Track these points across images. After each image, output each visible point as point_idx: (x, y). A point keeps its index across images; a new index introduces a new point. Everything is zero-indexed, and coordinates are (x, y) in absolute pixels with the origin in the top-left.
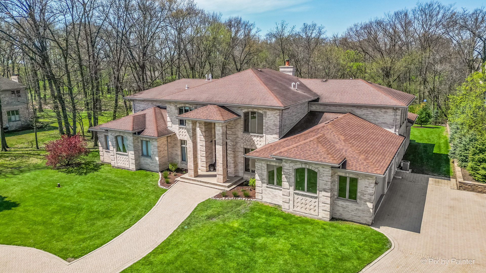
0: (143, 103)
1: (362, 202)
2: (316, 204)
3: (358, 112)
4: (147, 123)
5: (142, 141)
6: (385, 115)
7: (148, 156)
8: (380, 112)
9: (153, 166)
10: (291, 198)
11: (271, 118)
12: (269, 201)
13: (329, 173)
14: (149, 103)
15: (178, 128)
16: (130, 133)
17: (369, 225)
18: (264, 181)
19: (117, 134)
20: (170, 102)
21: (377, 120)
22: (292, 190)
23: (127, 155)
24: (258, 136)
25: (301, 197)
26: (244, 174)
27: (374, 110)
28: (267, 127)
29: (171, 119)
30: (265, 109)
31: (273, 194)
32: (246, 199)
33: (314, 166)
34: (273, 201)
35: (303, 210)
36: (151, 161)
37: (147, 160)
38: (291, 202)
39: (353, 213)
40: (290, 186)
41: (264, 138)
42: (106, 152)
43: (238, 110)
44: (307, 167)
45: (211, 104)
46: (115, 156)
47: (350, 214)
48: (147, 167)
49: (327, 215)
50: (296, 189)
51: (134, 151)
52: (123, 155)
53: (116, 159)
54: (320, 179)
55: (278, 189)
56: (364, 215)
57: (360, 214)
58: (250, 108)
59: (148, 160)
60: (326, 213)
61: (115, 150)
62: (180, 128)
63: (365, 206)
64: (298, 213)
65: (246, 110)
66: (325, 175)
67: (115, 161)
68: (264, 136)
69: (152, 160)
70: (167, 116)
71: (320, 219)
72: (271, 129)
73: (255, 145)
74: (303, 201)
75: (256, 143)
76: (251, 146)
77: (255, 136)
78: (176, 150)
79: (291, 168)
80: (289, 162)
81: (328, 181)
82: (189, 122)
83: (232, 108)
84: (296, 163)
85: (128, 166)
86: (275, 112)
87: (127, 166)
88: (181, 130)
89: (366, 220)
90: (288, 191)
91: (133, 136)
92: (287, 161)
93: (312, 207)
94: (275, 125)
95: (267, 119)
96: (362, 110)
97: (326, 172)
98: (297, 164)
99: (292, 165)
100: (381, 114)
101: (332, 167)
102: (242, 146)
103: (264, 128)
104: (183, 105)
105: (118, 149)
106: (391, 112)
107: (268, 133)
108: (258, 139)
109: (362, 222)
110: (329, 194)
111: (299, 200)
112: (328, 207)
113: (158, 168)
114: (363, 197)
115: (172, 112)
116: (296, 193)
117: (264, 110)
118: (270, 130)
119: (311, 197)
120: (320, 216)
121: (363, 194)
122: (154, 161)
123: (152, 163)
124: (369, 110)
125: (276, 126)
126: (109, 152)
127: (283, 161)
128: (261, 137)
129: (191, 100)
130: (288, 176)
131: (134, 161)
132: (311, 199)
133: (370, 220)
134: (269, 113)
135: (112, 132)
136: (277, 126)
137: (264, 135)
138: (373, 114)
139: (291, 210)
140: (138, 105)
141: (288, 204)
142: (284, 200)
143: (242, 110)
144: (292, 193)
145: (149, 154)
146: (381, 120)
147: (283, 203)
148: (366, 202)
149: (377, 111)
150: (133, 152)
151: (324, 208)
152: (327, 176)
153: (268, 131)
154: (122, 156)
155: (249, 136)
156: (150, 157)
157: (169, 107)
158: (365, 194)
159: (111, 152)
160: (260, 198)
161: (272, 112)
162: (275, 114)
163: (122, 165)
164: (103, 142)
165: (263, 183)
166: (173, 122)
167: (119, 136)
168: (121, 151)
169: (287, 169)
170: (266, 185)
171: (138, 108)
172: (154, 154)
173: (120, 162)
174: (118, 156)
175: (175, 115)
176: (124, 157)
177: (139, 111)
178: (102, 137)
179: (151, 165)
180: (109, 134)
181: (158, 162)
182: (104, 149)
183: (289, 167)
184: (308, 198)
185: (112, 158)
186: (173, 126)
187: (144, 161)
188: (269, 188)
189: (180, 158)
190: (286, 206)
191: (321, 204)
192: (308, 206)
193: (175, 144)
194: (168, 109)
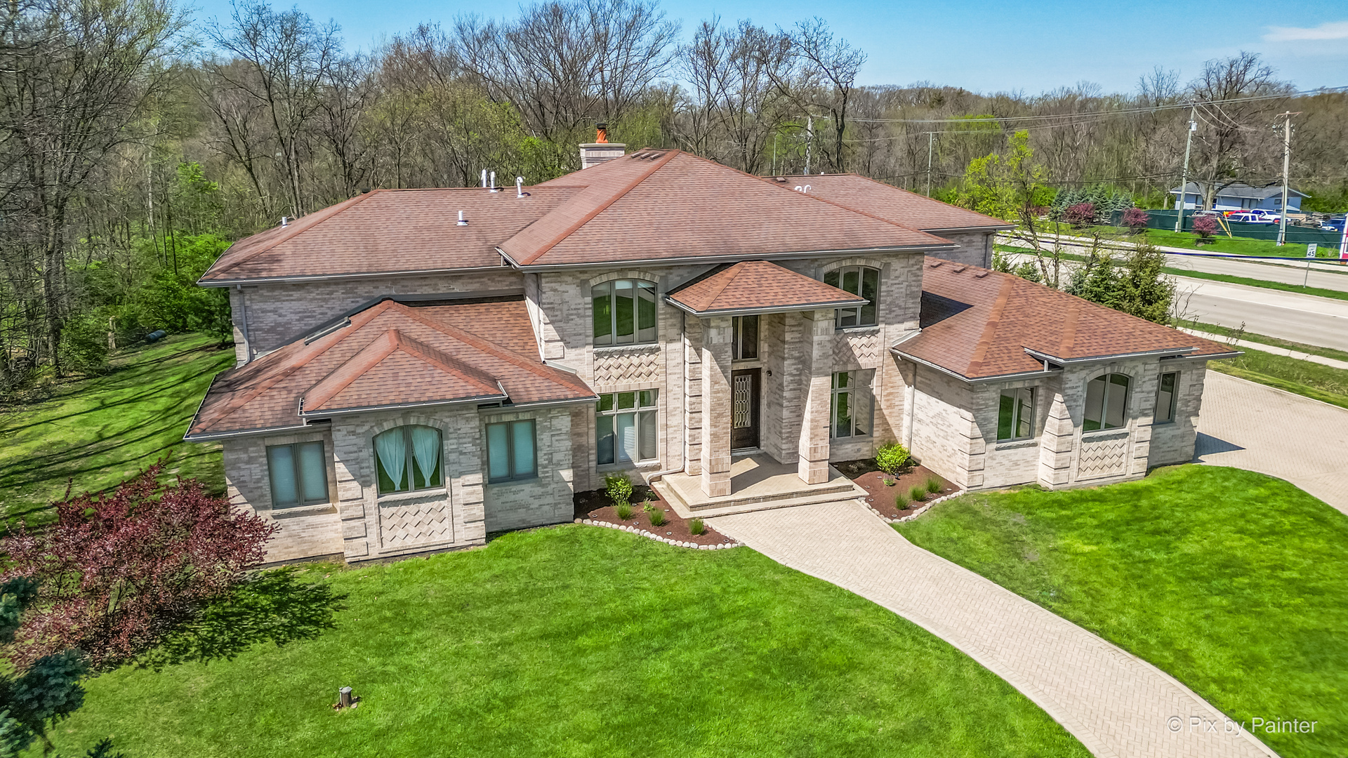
0: (296, 295)
1: (1183, 418)
2: (1125, 449)
5: (487, 428)
8: (960, 243)
9: (546, 508)
10: (1075, 453)
11: (901, 279)
12: (999, 482)
13: (1155, 372)
14: (331, 293)
15: (589, 357)
16: (465, 407)
18: (991, 435)
20: (558, 272)
22: (1078, 434)
23: (445, 496)
24: (863, 334)
25: (1094, 445)
28: (891, 303)
29: (561, 331)
30: (888, 254)
31: (1010, 461)
34: (1009, 480)
35: (1097, 473)
36: (538, 490)
37: (515, 493)
38: (1074, 464)
40: (1076, 426)
41: (880, 335)
45: (745, 260)
46: (372, 519)
48: (517, 517)
49: (1143, 464)
50: (1084, 431)
51: (482, 469)
52: (417, 501)
53: (373, 532)
54: (1136, 390)
56: (1183, 445)
57: (1177, 445)
58: (845, 259)
59: (523, 492)
60: (1141, 461)
61: (371, 493)
62: (599, 355)
64: (1087, 482)
65: (833, 267)
66: (1147, 378)
67: (373, 537)
68: (882, 331)
69: (543, 486)
71: (1129, 479)
72: (900, 307)
73: (855, 360)
74: (1100, 453)
75: (857, 352)
76: (844, 363)
77: (855, 334)
79: (1081, 384)
80: (1079, 368)
81: (1151, 392)
83: (791, 264)
84: (1094, 368)
85: (447, 537)
86: (911, 262)
87: (440, 539)
88: (601, 361)
89: (1186, 453)
90: (1071, 438)
91: (479, 415)
92: (1073, 367)
93: (1115, 459)
94: (912, 295)
95: (890, 282)
97: (1149, 373)
98: (1096, 368)
99: (1083, 374)
100: (963, 247)
101: (1162, 358)
103: (882, 307)
104: (612, 277)
105: (385, 485)
107: (890, 320)
108: (865, 340)
109: (1179, 460)
110: (1150, 420)
111: (1091, 453)
112: (1145, 448)
113: (571, 507)
114: (1185, 409)
115: (565, 307)
116: (1085, 440)
117: (886, 260)
118: (898, 312)
119: (1116, 437)
120: (1129, 475)
121: (1187, 403)
122: (550, 489)
123: (539, 497)
125: (913, 298)
126: (333, 510)
127: (1066, 369)
128: (874, 333)
129: (665, 254)
130: (1073, 403)
131: (479, 511)
132: (1115, 442)
133: (1190, 451)
134: (896, 265)
135: (357, 421)
136: (916, 298)
137: (881, 326)
139: (1072, 483)
140: (270, 306)
141: (1067, 471)
142: (1059, 465)
143: (821, 267)
144: (1079, 440)
145: (524, 465)
147: (1057, 472)
148: (1189, 416)
150: (476, 478)
151: (1139, 454)
152: (1150, 380)
153: (893, 315)
154: (412, 508)
155: (837, 338)
156: (533, 475)
157: (555, 290)
158: (1189, 402)
159: (347, 508)
160: (978, 481)
161: (903, 262)
162: (913, 265)
163: (410, 542)
164: (258, 481)
165: (988, 441)
166: (568, 340)
167: (391, 430)
168: (397, 487)
169: (1073, 388)
170: (995, 445)
171: (270, 319)
172: (554, 461)
173: (401, 533)
174: (386, 511)
175: (579, 316)
176: (425, 506)
177: (272, 330)
178: (250, 461)
179: (535, 504)
180: (340, 436)
181: (570, 485)
182: (266, 508)
183: (1077, 382)
184: (1109, 442)
185: (350, 529)
186: (571, 354)
187: (503, 499)
188: (1004, 448)
189: (593, 457)
190: (1063, 476)
191: (1134, 447)
192: (1106, 461)
193: (577, 415)
194: (548, 296)
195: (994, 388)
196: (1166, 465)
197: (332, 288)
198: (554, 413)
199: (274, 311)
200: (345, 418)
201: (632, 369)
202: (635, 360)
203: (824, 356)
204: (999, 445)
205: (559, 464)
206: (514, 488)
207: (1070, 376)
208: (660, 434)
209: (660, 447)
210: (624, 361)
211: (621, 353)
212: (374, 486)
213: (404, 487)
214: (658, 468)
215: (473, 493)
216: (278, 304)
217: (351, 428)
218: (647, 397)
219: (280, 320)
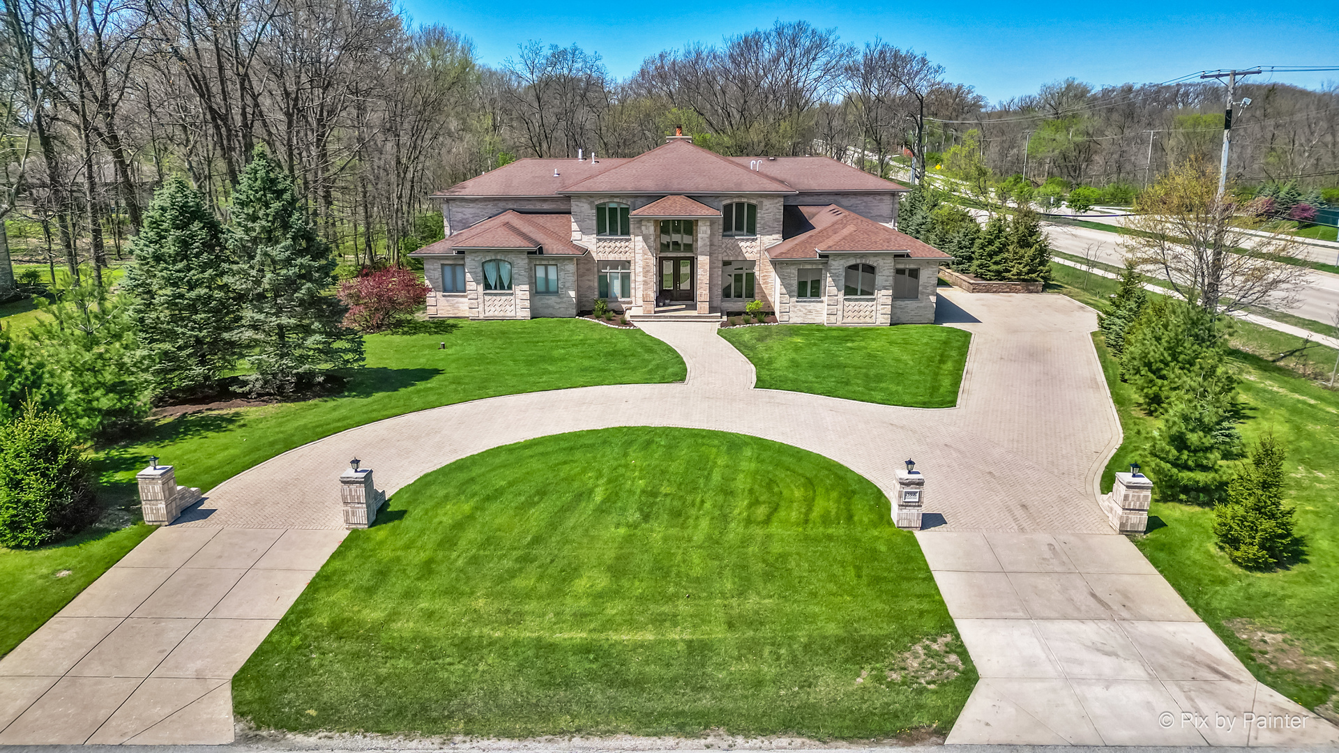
0: (471, 205)
1: (924, 297)
2: (874, 308)
3: (845, 201)
4: (533, 235)
5: (535, 267)
6: (881, 204)
7: (548, 292)
8: (873, 200)
9: (562, 309)
10: (840, 307)
11: (769, 211)
12: (799, 320)
13: (892, 264)
14: (487, 205)
15: (595, 241)
16: (520, 252)
17: (933, 324)
18: (793, 294)
19: (487, 257)
20: (579, 196)
21: (869, 213)
22: (841, 296)
23: (511, 294)
24: (747, 240)
25: (853, 303)
26: (722, 300)
28: (763, 224)
29: (580, 226)
30: (761, 196)
31: (806, 309)
32: (766, 324)
33: (871, 258)
34: (805, 320)
35: (856, 320)
36: (559, 300)
37: (548, 300)
38: (840, 313)
39: (914, 313)
40: (839, 291)
41: (758, 241)
42: (445, 296)
43: (714, 201)
44: (863, 261)
45: (672, 194)
46: (480, 300)
47: (908, 314)
48: (550, 311)
49: (887, 319)
50: (846, 293)
51: (528, 284)
52: (500, 295)
53: (481, 306)
54: (879, 274)
55: (814, 302)
56: (926, 312)
57: (921, 312)
58: (736, 197)
59: (552, 300)
60: (886, 316)
61: (481, 288)
62: (599, 240)
63: (928, 301)
64: (849, 324)
65: (728, 202)
66: (886, 268)
67: (481, 309)
68: (759, 239)
69: (561, 298)
70: (573, 223)
71: (879, 326)
72: (770, 226)
73: (743, 254)
74: (856, 308)
75: (744, 251)
76: (736, 256)
77: (742, 240)
78: (589, 281)
79: (841, 267)
80: (839, 257)
81: (890, 276)
82: (649, 225)
83: (702, 198)
85: (513, 314)
86: (776, 201)
87: (510, 314)
88: (601, 243)
89: (929, 318)
90: (837, 298)
91: (527, 257)
92: (835, 257)
93: (867, 313)
94: (776, 220)
95: (762, 212)
96: (849, 198)
97: (888, 264)
98: (849, 258)
99: (842, 262)
100: (876, 202)
101: (896, 256)
102: (720, 258)
103: (758, 225)
104: (607, 200)
105: (487, 286)
106: (887, 199)
107: (764, 233)
108: (748, 244)
109: (924, 321)
110: (890, 292)
111: (850, 308)
112: (888, 309)
113: (574, 310)
114: (925, 291)
115: (583, 215)
116: (846, 300)
117: (759, 199)
118: (769, 229)
119: (867, 300)
120: (878, 323)
121: (925, 287)
122: (564, 300)
123: (559, 303)
125: (778, 222)
126: (463, 296)
127: (830, 258)
128: (754, 240)
129: (630, 189)
130: (837, 278)
131: (527, 304)
132: (867, 303)
133: (932, 317)
134: (767, 202)
135: (476, 254)
136: (780, 221)
137: (758, 236)
139: (839, 324)
140: (460, 210)
141: (835, 317)
142: (830, 313)
143: (721, 200)
144: (842, 300)
145: (552, 287)
146: (875, 212)
147: (828, 316)
148: (928, 296)
149: (870, 199)
150: (526, 287)
151: (883, 312)
152: (888, 268)
153: (765, 230)
154: (498, 298)
155: (732, 241)
156: (556, 293)
157: (578, 206)
158: (928, 287)
159: (471, 295)
160: (786, 318)
161: (771, 201)
162: (777, 203)
163: (496, 314)
164: (438, 279)
165: (791, 296)
166: (583, 231)
167: (490, 261)
168: (492, 287)
169: (836, 269)
170: (795, 299)
171: (459, 216)
172: (566, 286)
173: (493, 309)
174: (487, 298)
175: (589, 219)
176: (504, 298)
177: (460, 221)
178: (434, 270)
179: (557, 306)
180: (469, 261)
181: (574, 300)
182: (441, 291)
183: (838, 266)
184: (863, 303)
185: (472, 304)
186: (585, 238)
187: (542, 302)
188: (801, 302)
189: (596, 293)
190: (833, 319)
191: (879, 307)
192: (862, 313)
193: (588, 270)
194: (574, 209)
195: (792, 266)
197: (488, 203)
198: (566, 262)
199: (462, 212)
200: (471, 252)
201: (617, 249)
202: (618, 244)
203: (705, 245)
204: (798, 300)
205: (568, 288)
206: (547, 298)
207: (833, 263)
208: (632, 285)
209: (632, 291)
210: (613, 244)
211: (611, 240)
212: (482, 286)
213: (496, 288)
214: (631, 303)
215: (525, 295)
216: (463, 209)
217: (473, 257)
218: (626, 264)
219: (464, 217)
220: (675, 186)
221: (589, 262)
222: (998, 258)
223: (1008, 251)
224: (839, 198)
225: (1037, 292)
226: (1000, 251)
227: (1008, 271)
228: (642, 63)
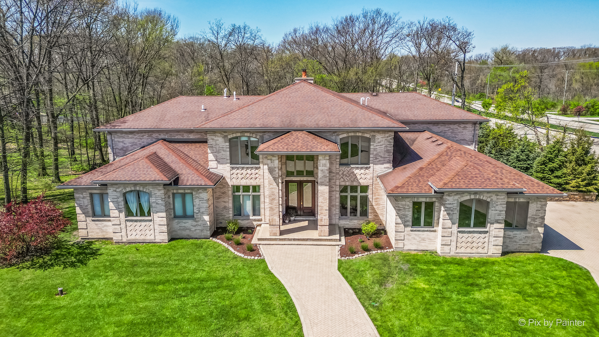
0: (130, 136)
1: (533, 227)
2: (486, 240)
3: (435, 128)
4: (173, 166)
5: (174, 194)
6: (464, 131)
7: (185, 216)
8: (459, 128)
9: (198, 231)
10: (454, 238)
11: (381, 143)
12: (414, 247)
13: (504, 200)
14: (143, 136)
15: (229, 169)
16: (158, 184)
17: (539, 252)
18: (408, 223)
19: (128, 189)
20: (214, 132)
21: (456, 137)
22: (455, 228)
23: (151, 221)
24: (362, 168)
25: (466, 235)
26: (339, 220)
27: (452, 126)
28: (376, 155)
29: (216, 156)
30: (374, 131)
31: (420, 238)
32: (382, 251)
33: (485, 194)
34: (419, 247)
35: (469, 250)
36: (194, 223)
37: (185, 223)
38: (454, 244)
39: (521, 242)
40: (453, 224)
41: (371, 169)
42: (93, 221)
43: (333, 136)
44: (477, 197)
45: (295, 130)
46: (123, 226)
47: (518, 244)
48: (185, 233)
49: (499, 249)
50: (460, 226)
51: (166, 211)
52: (140, 221)
53: (124, 231)
54: (492, 209)
55: (427, 231)
56: (533, 242)
57: (529, 242)
58: (351, 132)
59: (189, 223)
60: (498, 247)
61: (123, 215)
62: (233, 168)
63: (536, 231)
64: (462, 254)
65: (344, 136)
66: (499, 203)
67: (123, 233)
68: (372, 167)
69: (196, 222)
70: (209, 151)
71: (490, 256)
72: (381, 157)
73: (357, 180)
74: (470, 240)
75: (359, 177)
76: (352, 181)
77: (357, 168)
78: (224, 202)
79: (456, 202)
80: (453, 194)
81: (502, 211)
82: (274, 158)
83: (323, 133)
84: (462, 195)
85: (152, 237)
86: (387, 135)
87: (150, 238)
88: (234, 171)
89: (536, 247)
90: (450, 230)
91: (164, 188)
92: (450, 193)
93: (480, 244)
94: (388, 151)
95: (375, 144)
96: (439, 126)
97: (501, 200)
98: (464, 195)
99: (457, 197)
100: (460, 130)
101: (508, 193)
102: (338, 183)
103: (371, 156)
104: (239, 135)
105: (129, 213)
106: (470, 127)
107: (377, 163)
108: (362, 171)
109: (531, 250)
110: (502, 226)
111: (464, 239)
112: (500, 241)
113: (209, 232)
114: (533, 222)
115: (217, 147)
116: (459, 232)
117: (372, 134)
118: (380, 159)
119: (480, 232)
120: (490, 254)
121: (534, 219)
122: (199, 223)
123: (195, 226)
124: (447, 126)
125: (388, 153)
126: (110, 221)
127: (445, 194)
128: (367, 168)
129: (258, 126)
130: (451, 212)
131: (165, 228)
132: (480, 235)
133: (539, 246)
134: (379, 137)
135: (117, 186)
136: (390, 153)
137: (371, 165)
138: (451, 131)
139: (452, 253)
140: (121, 140)
141: (449, 247)
142: (444, 243)
143: (338, 135)
144: (456, 232)
145: (189, 212)
146: (459, 137)
147: (443, 246)
148: (537, 227)
149: (456, 126)
150: (164, 214)
151: (496, 243)
152: (501, 204)
153: (378, 160)
154: (139, 224)
155: (348, 169)
156: (192, 217)
157: (213, 139)
158: (536, 219)
159: (114, 220)
160: (401, 245)
161: (383, 135)
162: (388, 137)
163: (138, 237)
164: (87, 206)
165: (406, 226)
166: (219, 161)
167: (131, 191)
168: (135, 215)
169: (450, 204)
170: (410, 229)
171: (121, 145)
172: (201, 212)
173: (134, 233)
174: (129, 224)
175: (223, 150)
176: (143, 224)
178: (84, 198)
179: (193, 229)
180: (110, 191)
181: (208, 223)
182: (89, 216)
183: (453, 201)
184: (475, 235)
185: (115, 229)
186: (220, 167)
187: (179, 225)
188: (415, 231)
189: (231, 212)
190: (447, 249)
191: (492, 239)
192: (475, 244)
193: (224, 193)
194: (210, 142)
195: (407, 200)
196: (521, 252)
197: (144, 134)
198: (200, 191)
199: (122, 142)
200: (113, 184)
201: (248, 175)
202: (249, 171)
203: (325, 176)
204: (412, 229)
205: (203, 213)
206: (184, 221)
207: (448, 198)
208: (262, 206)
209: (262, 211)
210: (244, 171)
211: (243, 168)
212: (124, 213)
213: (137, 216)
214: (261, 220)
215: (162, 220)
216: (124, 139)
217: (115, 189)
218: (256, 188)
219: (124, 145)
220: (298, 123)
221: (224, 187)
222: (559, 173)
223: (566, 167)
224: (431, 126)
225: (592, 201)
226: (560, 167)
227: (567, 183)
228: (283, 35)
